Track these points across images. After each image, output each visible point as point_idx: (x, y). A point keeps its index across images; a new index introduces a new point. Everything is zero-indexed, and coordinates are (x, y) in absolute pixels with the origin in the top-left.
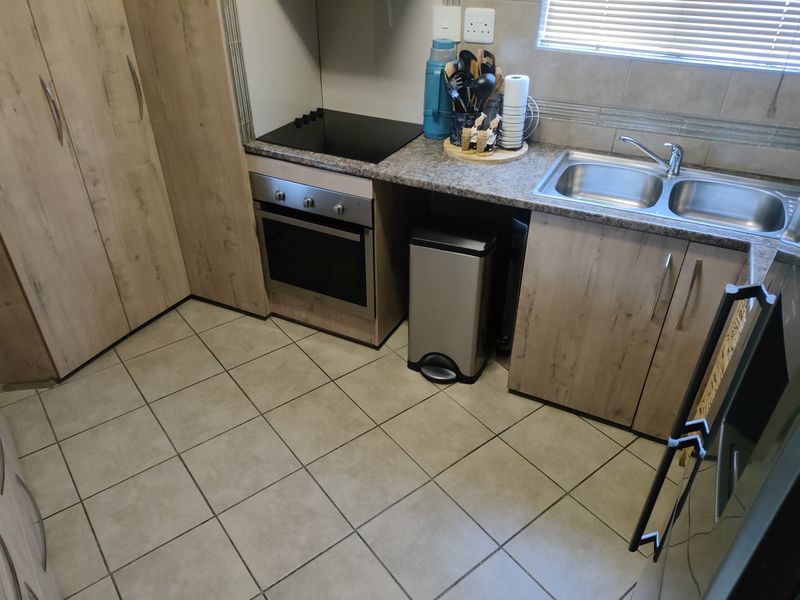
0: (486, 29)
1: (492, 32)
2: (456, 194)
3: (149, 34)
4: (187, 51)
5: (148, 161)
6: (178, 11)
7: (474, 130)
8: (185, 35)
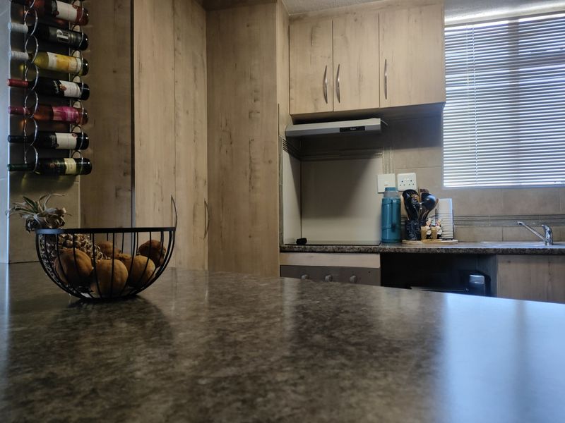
0: (411, 183)
1: (415, 184)
2: (444, 252)
3: (222, 185)
4: (250, 191)
5: (203, 267)
6: (248, 169)
7: (427, 227)
8: (250, 182)
